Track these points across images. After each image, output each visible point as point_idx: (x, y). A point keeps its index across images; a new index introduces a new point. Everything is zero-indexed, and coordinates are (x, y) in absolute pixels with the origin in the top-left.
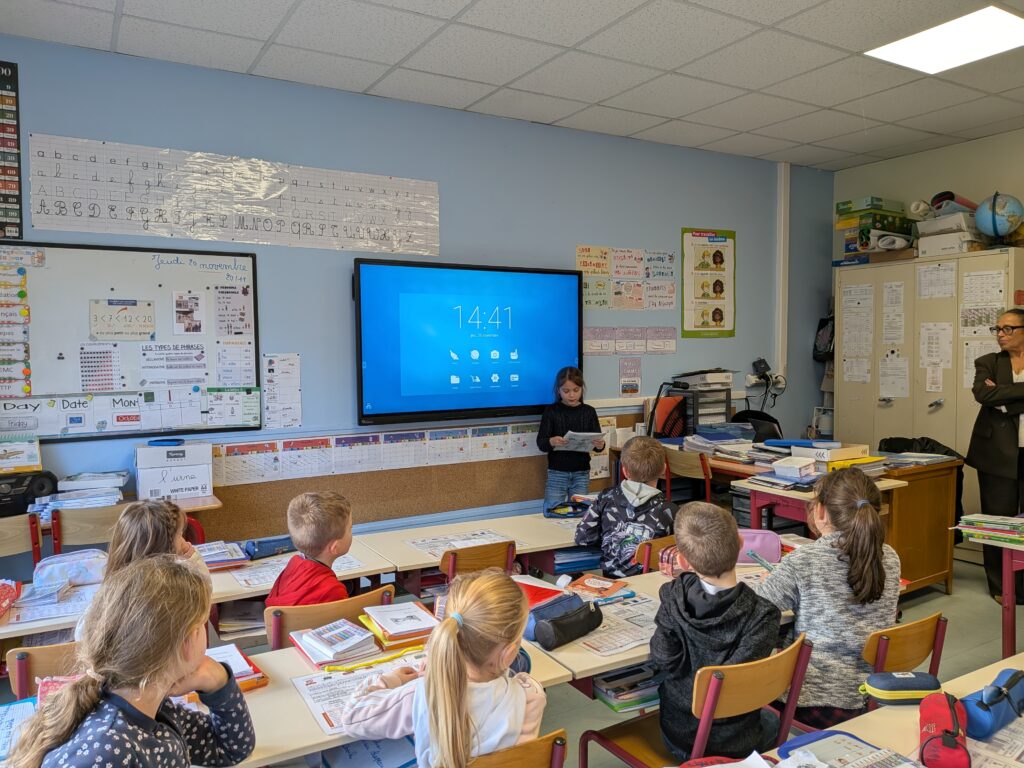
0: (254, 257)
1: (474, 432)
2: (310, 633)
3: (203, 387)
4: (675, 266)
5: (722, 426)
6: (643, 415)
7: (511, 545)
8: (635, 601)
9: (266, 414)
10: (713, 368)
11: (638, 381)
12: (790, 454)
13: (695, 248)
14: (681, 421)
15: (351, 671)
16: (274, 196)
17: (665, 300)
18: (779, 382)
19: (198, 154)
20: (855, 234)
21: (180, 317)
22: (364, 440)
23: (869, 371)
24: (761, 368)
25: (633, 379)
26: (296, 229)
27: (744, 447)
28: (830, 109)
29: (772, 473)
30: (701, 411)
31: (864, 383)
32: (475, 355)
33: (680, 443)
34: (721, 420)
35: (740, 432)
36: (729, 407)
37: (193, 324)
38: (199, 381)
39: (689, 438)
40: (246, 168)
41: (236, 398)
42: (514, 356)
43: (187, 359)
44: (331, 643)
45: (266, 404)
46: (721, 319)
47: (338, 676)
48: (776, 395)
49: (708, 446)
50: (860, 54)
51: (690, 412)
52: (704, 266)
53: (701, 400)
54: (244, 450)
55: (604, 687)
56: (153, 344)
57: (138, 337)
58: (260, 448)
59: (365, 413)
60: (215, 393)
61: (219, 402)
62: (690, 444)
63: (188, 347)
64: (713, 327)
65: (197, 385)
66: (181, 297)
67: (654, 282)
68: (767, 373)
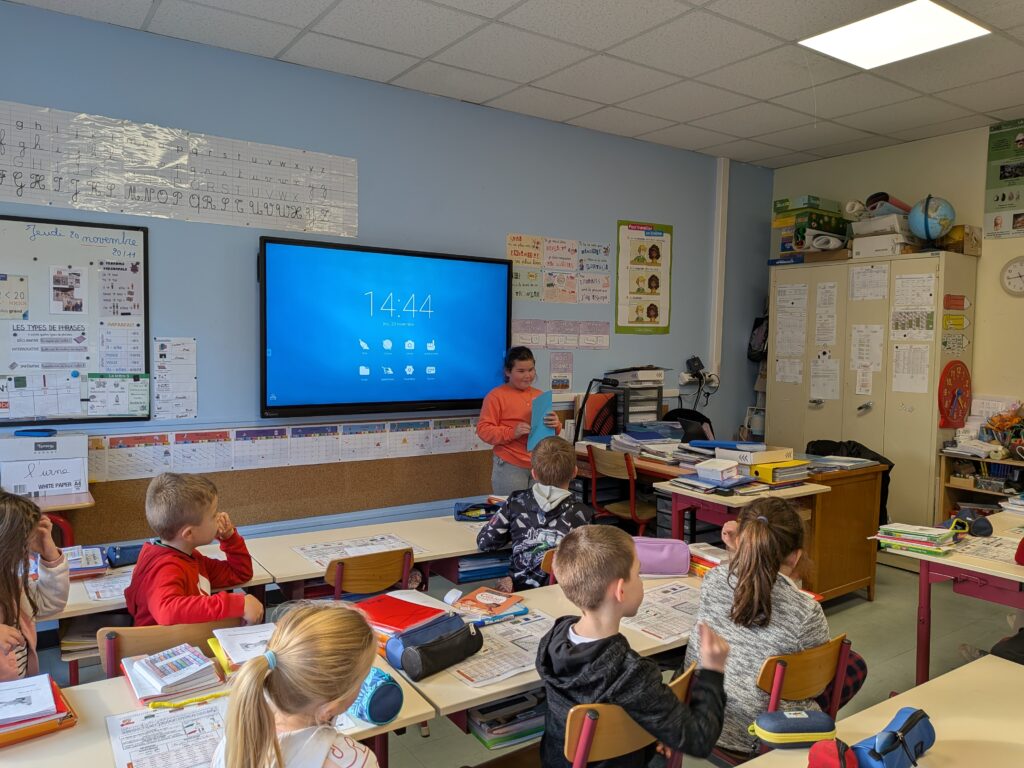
0: (145, 231)
1: (393, 426)
2: (143, 661)
3: (84, 372)
4: (610, 259)
5: (651, 424)
6: (573, 411)
7: (408, 553)
8: (527, 619)
9: (157, 404)
10: (645, 365)
11: (569, 377)
12: (714, 456)
13: (631, 241)
14: (611, 419)
15: (180, 708)
16: (170, 165)
17: (600, 294)
18: (712, 381)
19: (83, 116)
20: (791, 233)
21: (57, 295)
22: (268, 434)
23: (800, 373)
24: (694, 366)
25: (564, 374)
26: (195, 202)
27: (670, 447)
28: (766, 102)
29: (695, 476)
30: (631, 409)
31: (796, 384)
32: (388, 344)
33: (608, 442)
34: (652, 418)
35: (669, 431)
36: (660, 405)
37: (74, 303)
38: (78, 366)
39: (617, 437)
40: (139, 133)
41: (122, 384)
42: (431, 347)
43: (65, 341)
44: (162, 673)
45: (156, 392)
46: (656, 315)
47: (163, 714)
48: (708, 394)
49: (634, 445)
50: (794, 43)
51: (620, 410)
52: (639, 260)
53: (632, 397)
54: (130, 442)
55: (478, 721)
56: (25, 323)
57: (8, 315)
58: (148, 441)
59: (269, 404)
60: (98, 380)
61: (101, 389)
62: (618, 443)
63: (66, 328)
64: (648, 324)
65: (77, 369)
66: (59, 272)
67: (588, 274)
68: (701, 371)
